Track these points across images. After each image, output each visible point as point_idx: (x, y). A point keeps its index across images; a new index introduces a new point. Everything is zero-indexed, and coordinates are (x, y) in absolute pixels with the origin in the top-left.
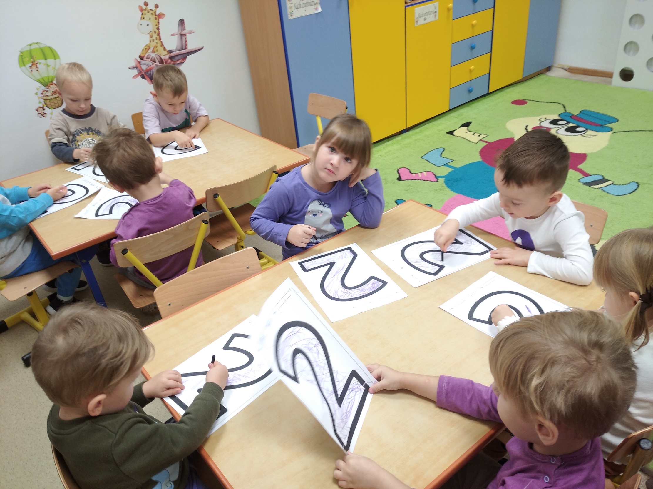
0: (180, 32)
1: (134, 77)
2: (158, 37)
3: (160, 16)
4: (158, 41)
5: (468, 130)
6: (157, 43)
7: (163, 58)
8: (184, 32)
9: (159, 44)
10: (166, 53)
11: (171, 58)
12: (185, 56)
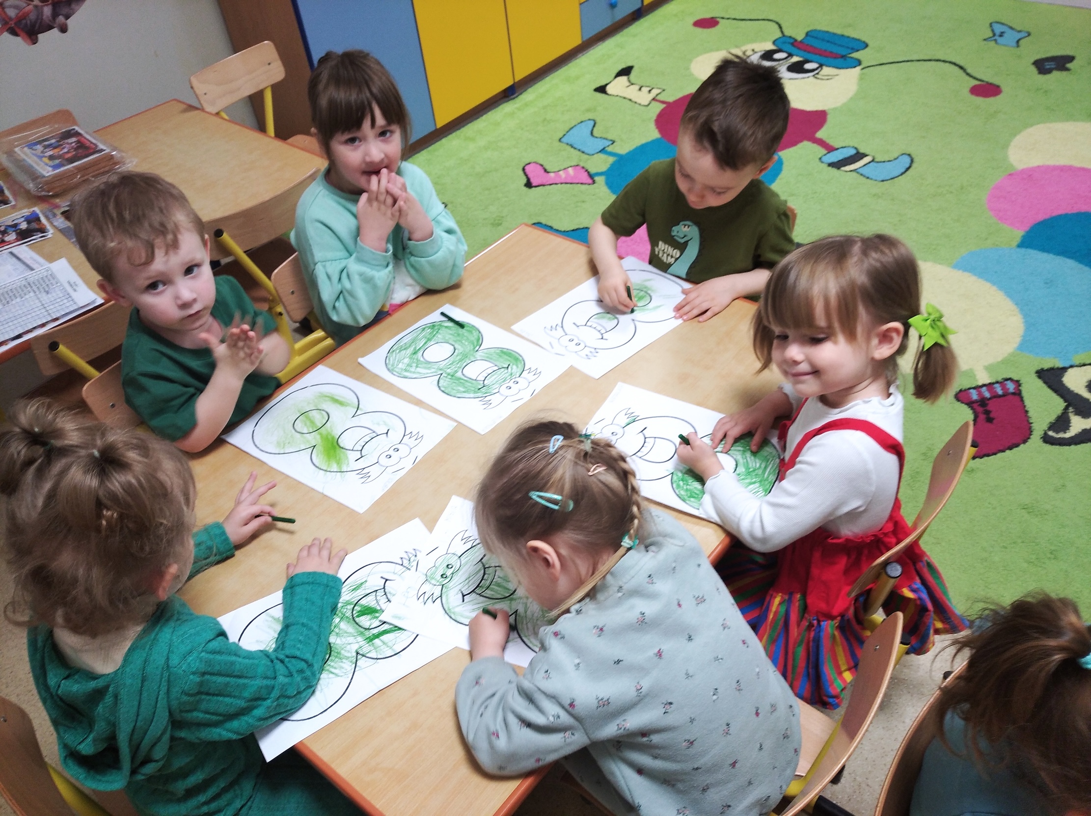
5: (629, 81)
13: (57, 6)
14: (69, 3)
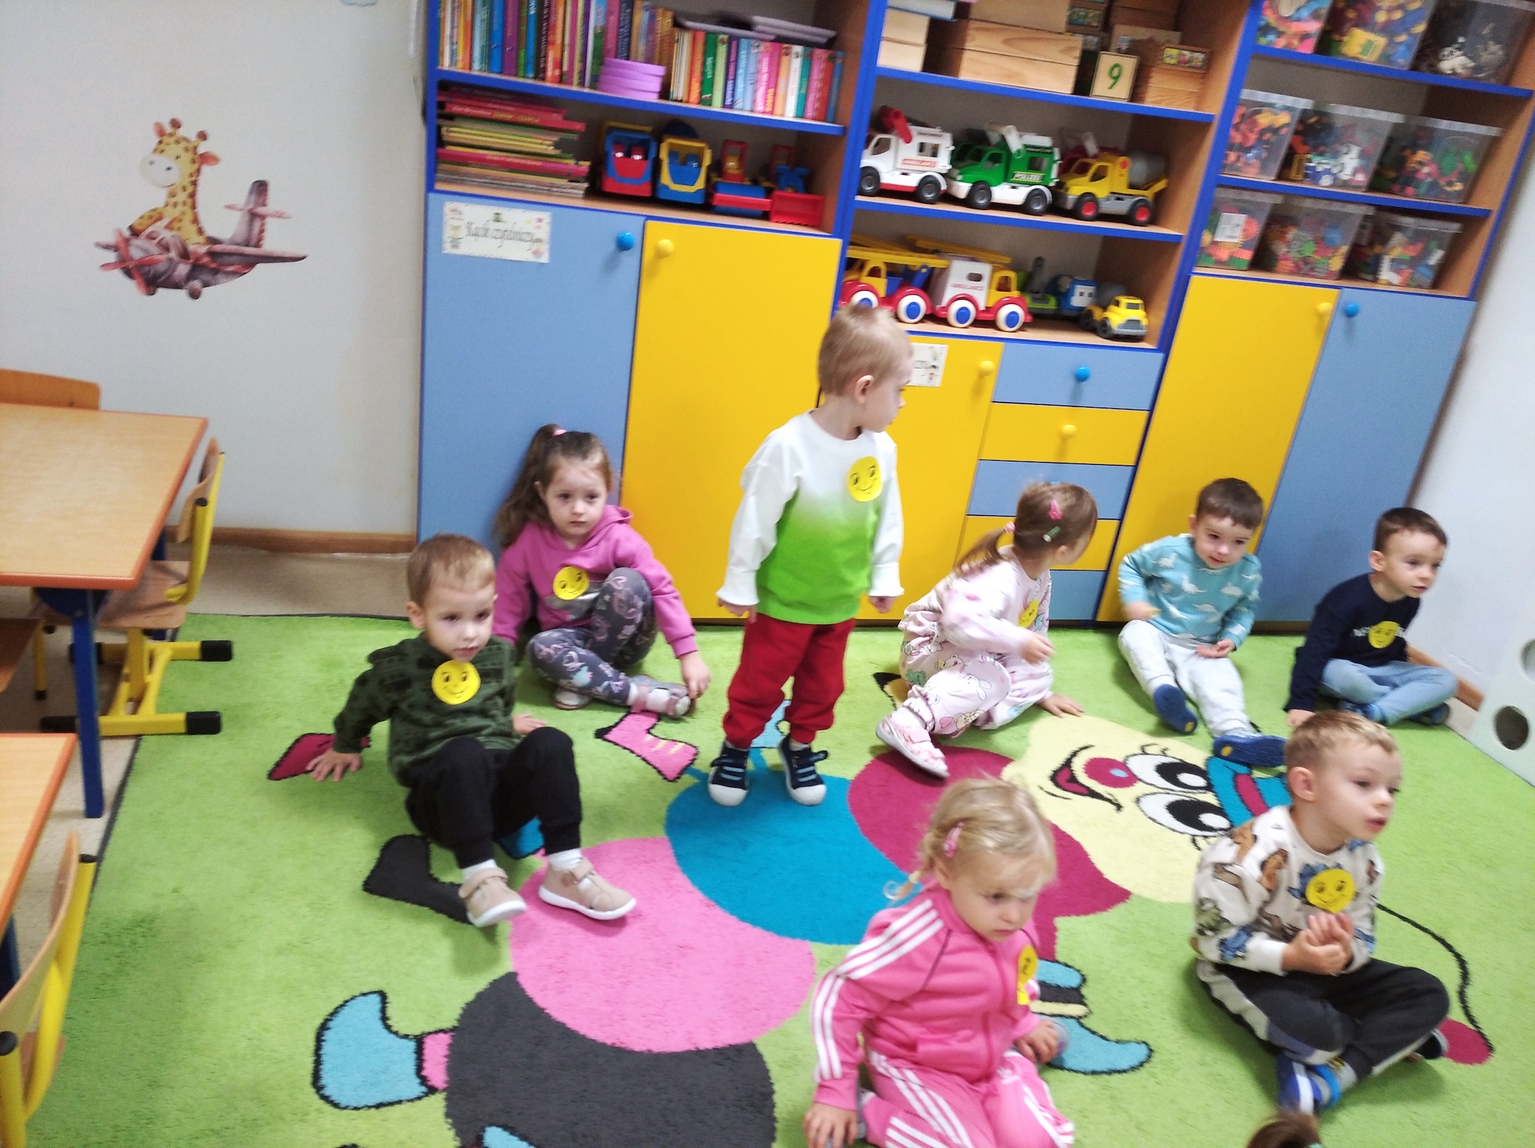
0: (251, 206)
1: (104, 267)
2: (189, 201)
3: (206, 159)
4: (187, 209)
6: (183, 213)
7: (191, 248)
8: (261, 210)
9: (189, 217)
10: (201, 239)
11: (212, 254)
12: (249, 262)
13: (197, 269)
14: (216, 272)
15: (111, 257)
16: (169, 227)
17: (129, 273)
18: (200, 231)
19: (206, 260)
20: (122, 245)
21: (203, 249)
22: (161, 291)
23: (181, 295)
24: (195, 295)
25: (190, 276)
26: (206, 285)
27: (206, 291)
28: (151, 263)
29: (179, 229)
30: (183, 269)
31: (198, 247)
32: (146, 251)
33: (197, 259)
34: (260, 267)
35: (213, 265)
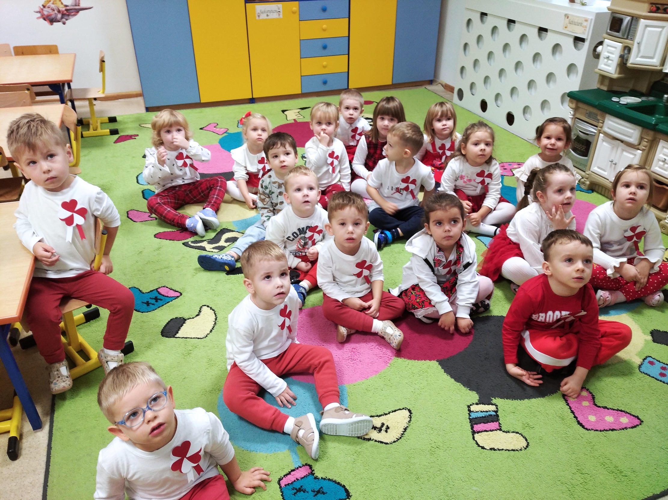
1: (38, 18)
7: (60, 9)
10: (63, 6)
11: (67, 10)
12: (77, 11)
13: (63, 15)
14: (69, 15)
15: (39, 15)
16: (53, 4)
17: (45, 19)
18: (62, 3)
19: (65, 12)
20: (41, 11)
21: (64, 9)
22: (54, 23)
23: (60, 24)
24: (64, 23)
25: (62, 18)
26: (67, 20)
27: (67, 22)
28: (50, 15)
29: (56, 4)
30: (59, 16)
31: (62, 9)
32: (48, 12)
33: (63, 12)
34: (81, 12)
35: (67, 13)
